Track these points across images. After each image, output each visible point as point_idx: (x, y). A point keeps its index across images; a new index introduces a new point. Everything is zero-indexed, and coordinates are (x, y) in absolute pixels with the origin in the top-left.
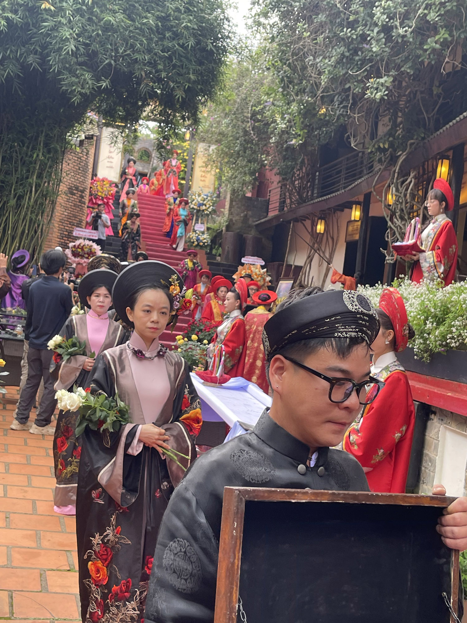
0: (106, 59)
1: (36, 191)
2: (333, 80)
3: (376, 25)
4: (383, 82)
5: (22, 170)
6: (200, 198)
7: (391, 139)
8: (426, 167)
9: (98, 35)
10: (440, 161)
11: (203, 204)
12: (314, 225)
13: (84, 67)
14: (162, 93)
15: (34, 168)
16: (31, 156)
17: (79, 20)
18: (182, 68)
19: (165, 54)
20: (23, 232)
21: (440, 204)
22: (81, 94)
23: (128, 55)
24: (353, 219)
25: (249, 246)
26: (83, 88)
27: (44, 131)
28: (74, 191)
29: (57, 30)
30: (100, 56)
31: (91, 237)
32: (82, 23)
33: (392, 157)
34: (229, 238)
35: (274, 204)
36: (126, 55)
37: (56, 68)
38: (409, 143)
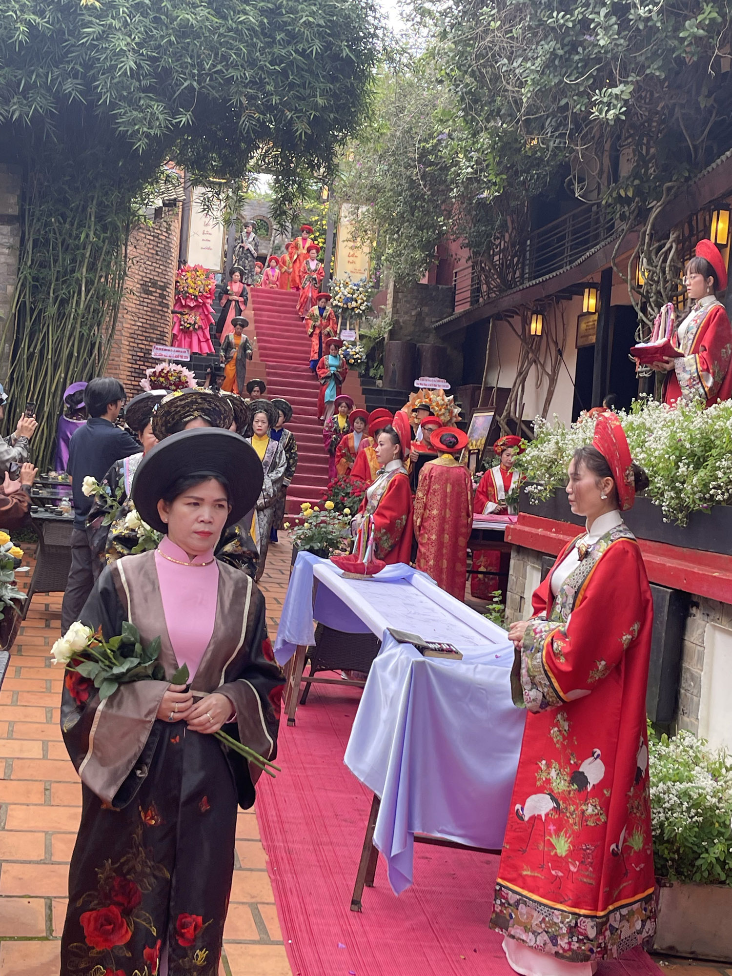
0: (185, 80)
1: (87, 291)
2: (542, 93)
4: (619, 93)
5: (64, 260)
6: (348, 289)
7: (637, 182)
8: (694, 223)
9: (170, 43)
10: (715, 213)
11: (352, 299)
12: (526, 323)
13: (151, 95)
14: (277, 128)
15: (83, 255)
16: (78, 237)
17: (139, 21)
18: (305, 88)
19: (277, 67)
20: (71, 355)
21: (705, 280)
22: (148, 135)
23: (219, 72)
24: (585, 310)
25: (427, 362)
26: (150, 127)
27: (96, 196)
28: (150, 289)
29: (106, 39)
30: (175, 75)
31: (180, 359)
32: (145, 26)
33: (640, 211)
34: (395, 351)
35: (464, 294)
36: (216, 72)
37: (107, 98)
38: (664, 187)
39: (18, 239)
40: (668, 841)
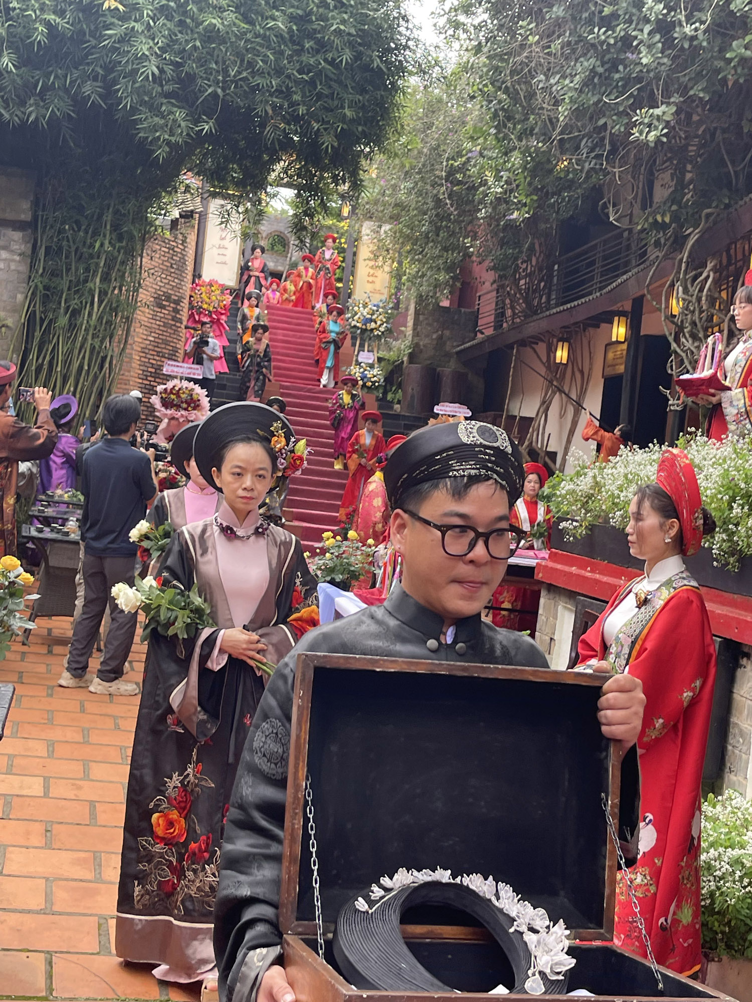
0: (210, 86)
1: (101, 302)
2: (578, 113)
3: (648, 21)
4: (660, 114)
5: (77, 269)
6: (367, 310)
7: (674, 208)
8: (732, 252)
9: (195, 47)
11: (371, 320)
12: (551, 351)
13: (173, 101)
14: (301, 141)
15: (97, 264)
16: (92, 246)
17: (164, 25)
18: (333, 99)
19: (304, 76)
20: (81, 368)
22: (169, 143)
23: (245, 79)
24: (614, 339)
25: (447, 388)
26: (172, 134)
27: (112, 204)
28: (164, 303)
29: (128, 42)
30: (199, 81)
31: (192, 376)
32: (169, 29)
33: (676, 237)
34: (413, 375)
35: (486, 319)
36: (240, 79)
37: (128, 103)
38: (703, 215)
39: (30, 246)
40: (718, 913)
